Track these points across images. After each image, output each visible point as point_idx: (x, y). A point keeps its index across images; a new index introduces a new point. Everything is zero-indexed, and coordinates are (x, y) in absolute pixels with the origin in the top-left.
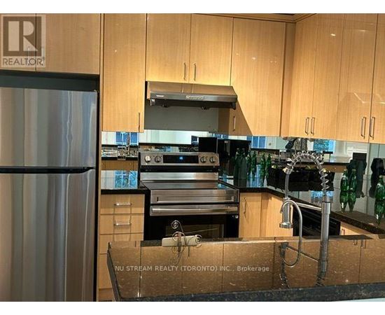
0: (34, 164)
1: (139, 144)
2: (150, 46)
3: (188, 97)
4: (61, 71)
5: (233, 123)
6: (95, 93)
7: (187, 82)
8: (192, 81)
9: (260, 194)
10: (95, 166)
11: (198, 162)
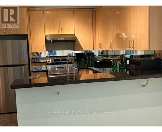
0: (11, 64)
1: (46, 57)
2: (45, 20)
3: (59, 39)
4: (15, 34)
5: (76, 47)
6: (26, 40)
7: (59, 34)
8: (61, 34)
9: (86, 70)
10: (28, 63)
11: (66, 61)
